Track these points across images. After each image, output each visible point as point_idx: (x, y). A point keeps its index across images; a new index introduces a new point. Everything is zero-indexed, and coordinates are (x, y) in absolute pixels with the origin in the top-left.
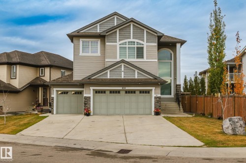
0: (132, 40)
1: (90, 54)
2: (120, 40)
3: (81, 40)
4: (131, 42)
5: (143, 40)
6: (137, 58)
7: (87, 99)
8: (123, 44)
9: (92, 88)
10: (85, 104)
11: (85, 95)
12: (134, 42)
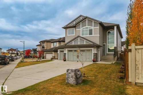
0: (87, 26)
1: (71, 35)
2: (82, 27)
3: (68, 29)
4: (87, 27)
5: (92, 26)
6: (90, 35)
7: (65, 54)
8: (83, 29)
9: (67, 49)
10: (64, 56)
11: (64, 52)
12: (88, 27)
